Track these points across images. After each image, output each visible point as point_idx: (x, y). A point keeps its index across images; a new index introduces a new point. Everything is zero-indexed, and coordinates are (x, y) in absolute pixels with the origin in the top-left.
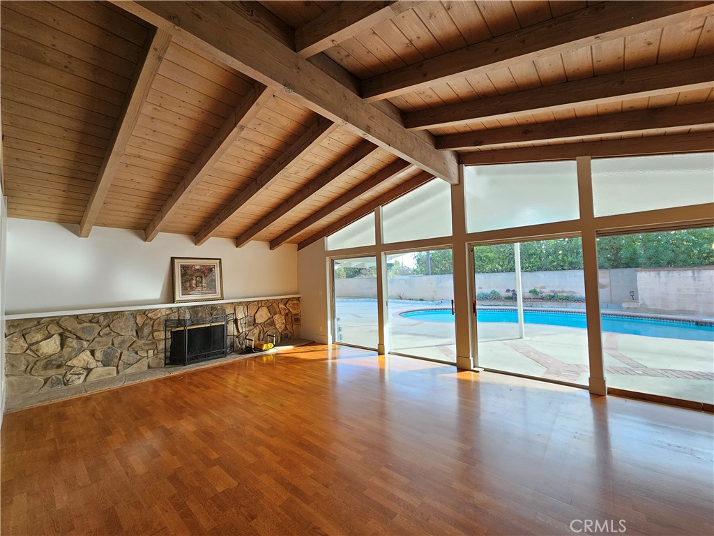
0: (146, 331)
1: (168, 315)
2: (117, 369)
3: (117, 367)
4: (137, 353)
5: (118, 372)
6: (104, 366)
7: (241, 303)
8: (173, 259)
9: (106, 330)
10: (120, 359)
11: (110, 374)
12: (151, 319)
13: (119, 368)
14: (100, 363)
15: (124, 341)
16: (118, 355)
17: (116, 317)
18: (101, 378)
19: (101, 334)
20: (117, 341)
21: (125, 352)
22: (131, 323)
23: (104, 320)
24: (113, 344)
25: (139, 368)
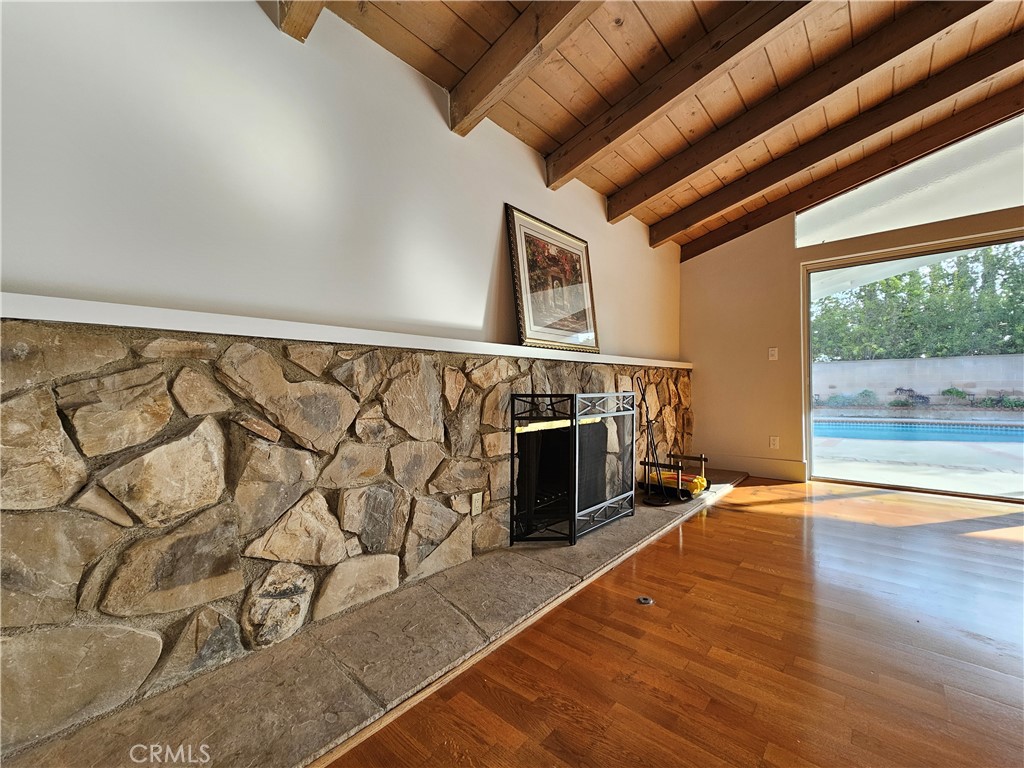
0: (468, 425)
1: (512, 380)
2: (402, 563)
3: (402, 555)
4: (447, 502)
5: (403, 573)
6: (366, 552)
7: (623, 368)
8: (508, 210)
9: (372, 416)
10: (410, 524)
11: (383, 582)
12: (477, 388)
13: (408, 557)
14: (355, 541)
15: (417, 461)
16: (405, 509)
17: (397, 368)
18: (360, 600)
19: (359, 430)
20: (401, 456)
21: (423, 502)
22: (434, 396)
23: (368, 376)
24: (389, 470)
25: (455, 554)
